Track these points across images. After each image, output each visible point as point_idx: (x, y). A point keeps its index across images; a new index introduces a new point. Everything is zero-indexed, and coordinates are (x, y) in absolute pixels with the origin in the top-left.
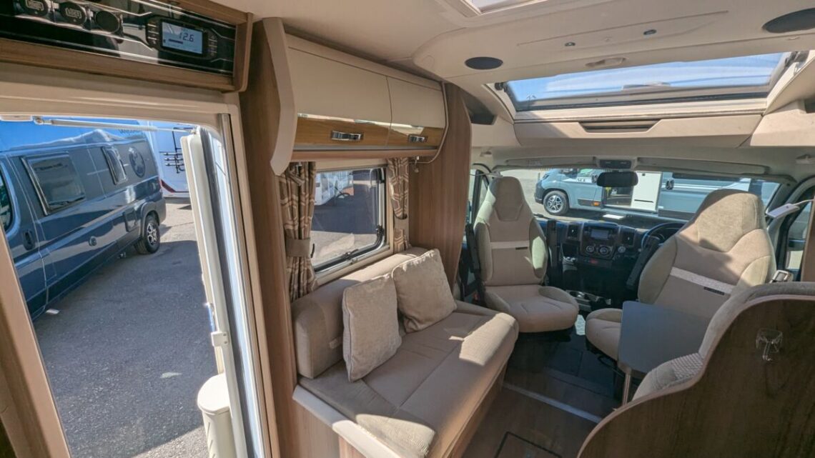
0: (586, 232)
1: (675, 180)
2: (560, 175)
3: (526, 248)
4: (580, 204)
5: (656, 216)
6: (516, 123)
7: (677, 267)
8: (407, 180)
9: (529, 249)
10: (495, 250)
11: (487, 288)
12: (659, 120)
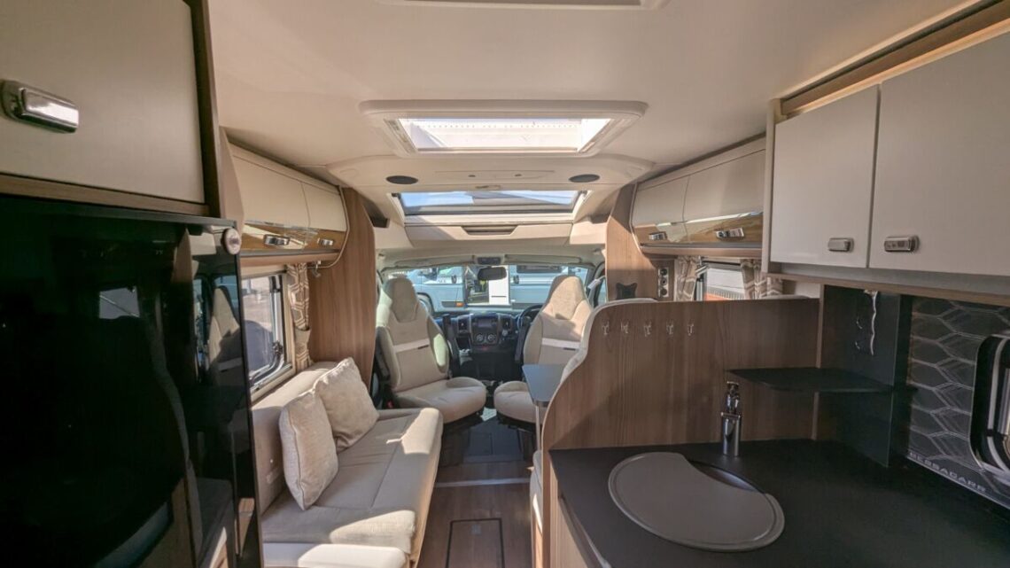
0: (474, 324)
1: (520, 275)
2: (419, 277)
3: (427, 346)
5: (510, 310)
6: (407, 226)
7: (545, 337)
8: (307, 287)
9: (429, 348)
10: (400, 353)
11: (397, 393)
12: (516, 226)
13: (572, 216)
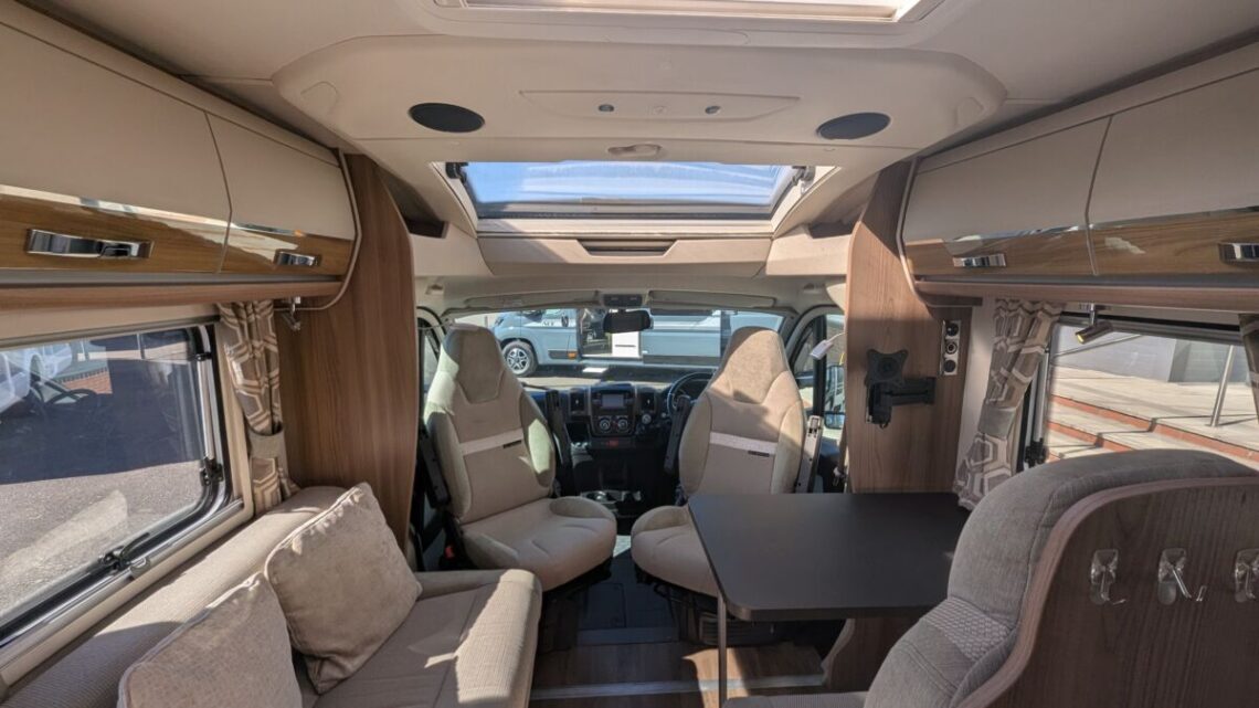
0: (595, 401)
3: (519, 442)
4: (552, 358)
6: (481, 237)
7: (716, 431)
8: (274, 349)
9: (523, 443)
10: (469, 456)
11: (464, 527)
12: (673, 240)
13: (772, 225)
